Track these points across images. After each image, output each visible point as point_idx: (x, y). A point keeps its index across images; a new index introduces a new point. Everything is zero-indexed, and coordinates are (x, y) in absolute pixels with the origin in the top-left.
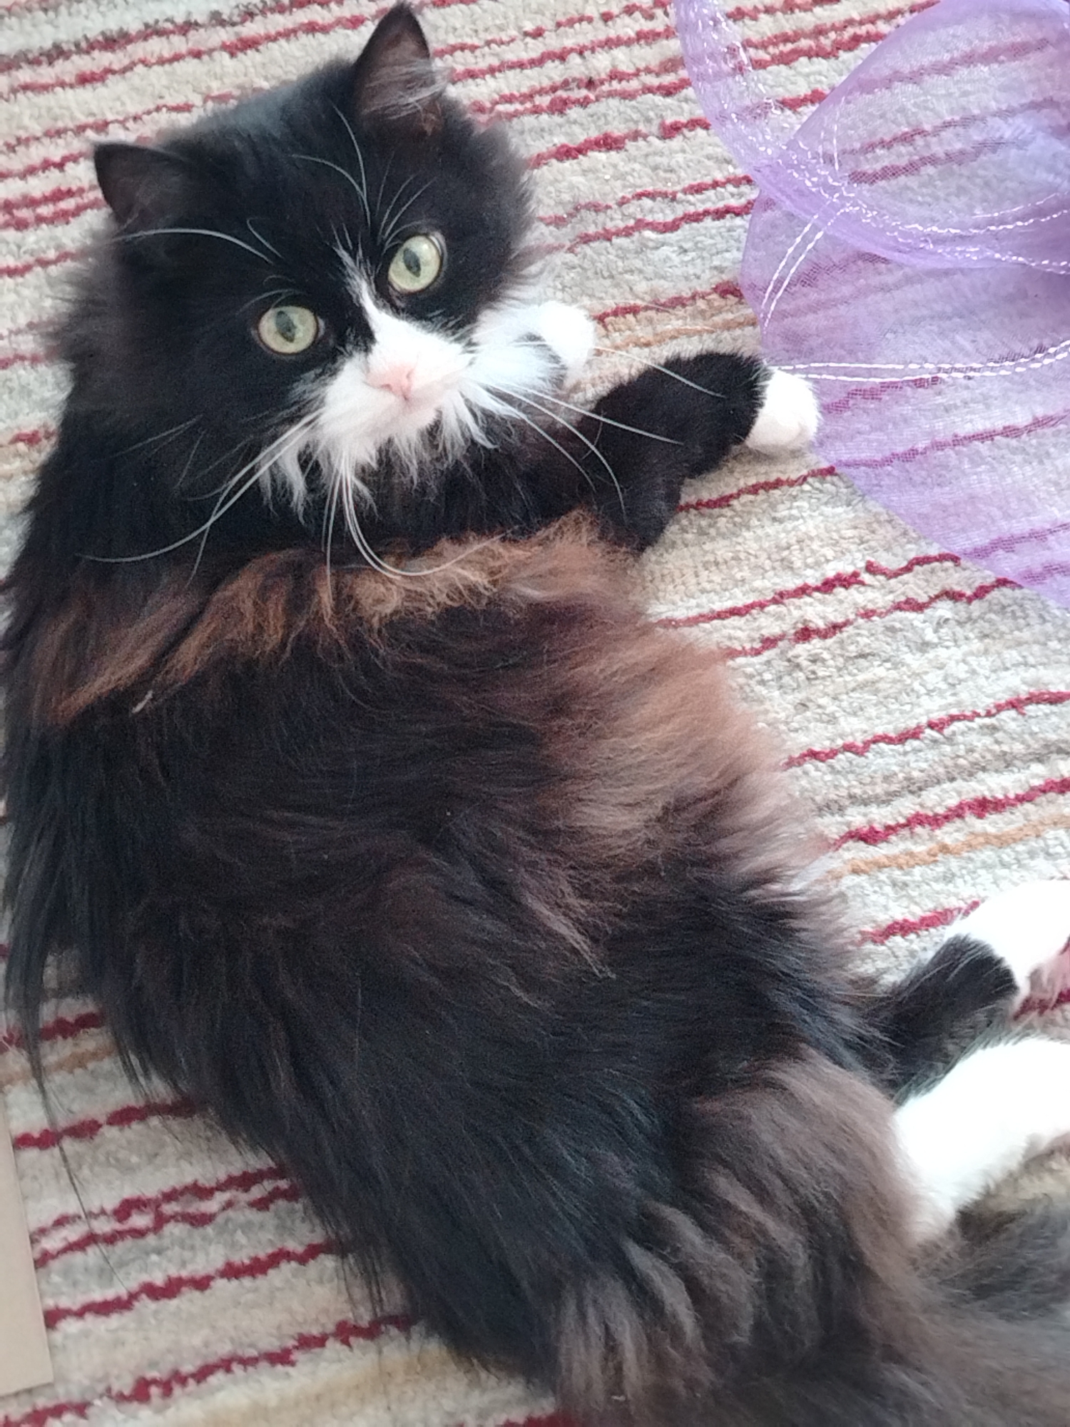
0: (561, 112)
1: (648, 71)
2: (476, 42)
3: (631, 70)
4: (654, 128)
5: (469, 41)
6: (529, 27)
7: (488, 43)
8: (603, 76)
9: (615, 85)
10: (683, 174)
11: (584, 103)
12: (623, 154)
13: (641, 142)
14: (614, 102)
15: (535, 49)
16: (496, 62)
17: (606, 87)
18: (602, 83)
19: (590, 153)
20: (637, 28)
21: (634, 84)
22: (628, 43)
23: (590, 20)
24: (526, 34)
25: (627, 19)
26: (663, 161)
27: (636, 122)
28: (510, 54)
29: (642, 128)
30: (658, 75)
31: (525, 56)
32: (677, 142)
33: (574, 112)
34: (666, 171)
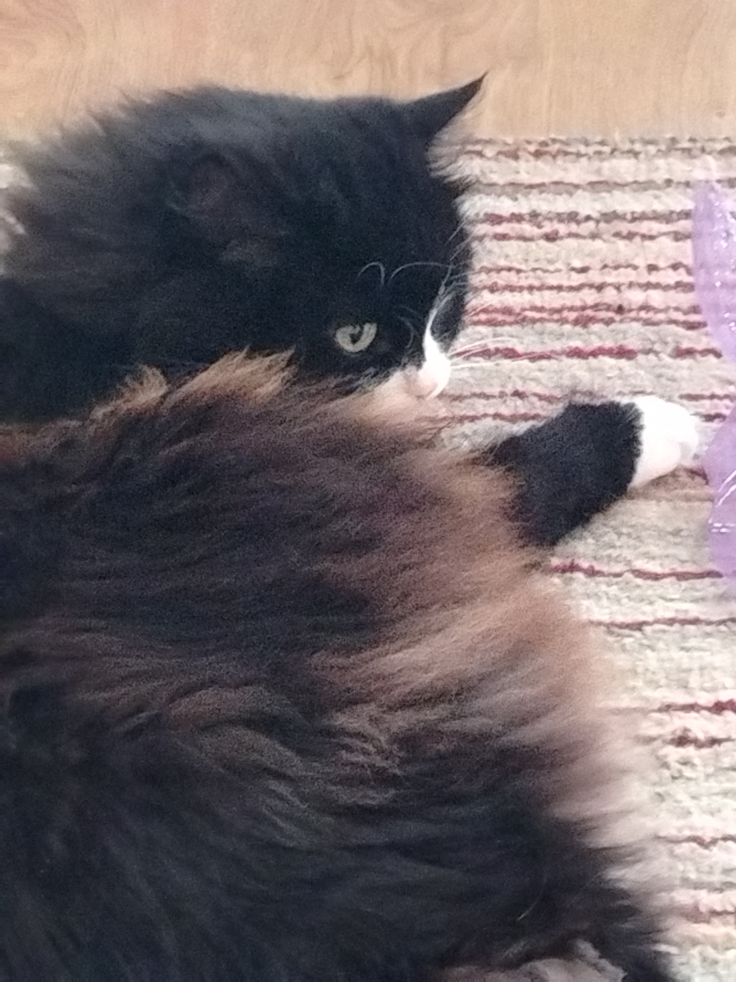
0: (585, 326)
1: (677, 309)
2: (523, 267)
3: (662, 307)
4: (669, 350)
5: (516, 265)
6: (577, 264)
7: (534, 270)
8: (633, 307)
9: (643, 314)
10: (684, 385)
11: (608, 322)
12: (632, 362)
13: (651, 357)
14: (636, 325)
15: (577, 279)
16: (537, 283)
17: (633, 314)
18: (630, 310)
19: (601, 357)
20: (678, 279)
21: (661, 316)
22: (666, 288)
23: (635, 268)
24: (573, 269)
25: (670, 272)
26: (670, 373)
27: (653, 343)
28: (552, 280)
29: (657, 347)
30: (686, 313)
31: (566, 283)
32: (686, 362)
33: (596, 327)
34: (669, 379)
